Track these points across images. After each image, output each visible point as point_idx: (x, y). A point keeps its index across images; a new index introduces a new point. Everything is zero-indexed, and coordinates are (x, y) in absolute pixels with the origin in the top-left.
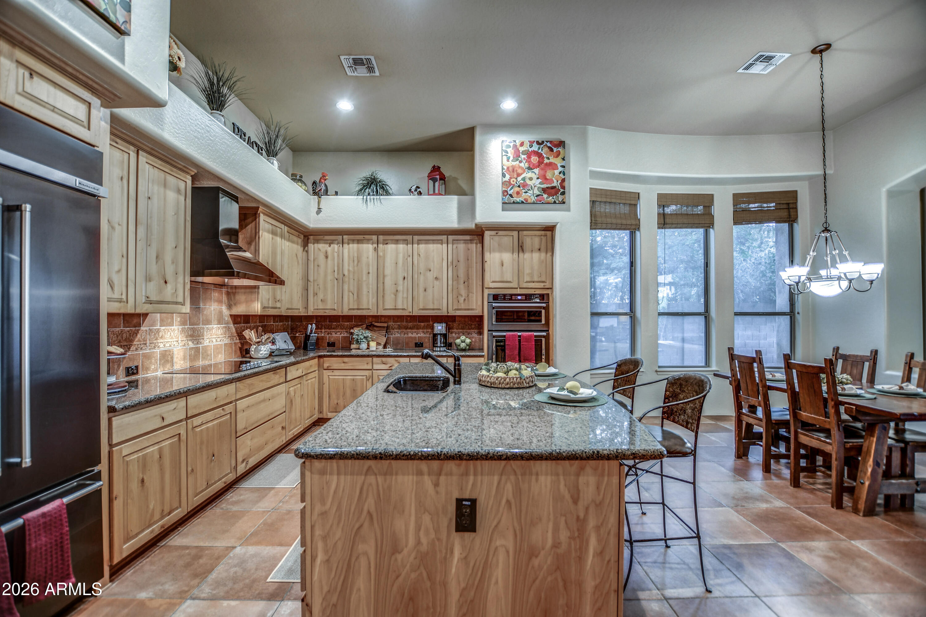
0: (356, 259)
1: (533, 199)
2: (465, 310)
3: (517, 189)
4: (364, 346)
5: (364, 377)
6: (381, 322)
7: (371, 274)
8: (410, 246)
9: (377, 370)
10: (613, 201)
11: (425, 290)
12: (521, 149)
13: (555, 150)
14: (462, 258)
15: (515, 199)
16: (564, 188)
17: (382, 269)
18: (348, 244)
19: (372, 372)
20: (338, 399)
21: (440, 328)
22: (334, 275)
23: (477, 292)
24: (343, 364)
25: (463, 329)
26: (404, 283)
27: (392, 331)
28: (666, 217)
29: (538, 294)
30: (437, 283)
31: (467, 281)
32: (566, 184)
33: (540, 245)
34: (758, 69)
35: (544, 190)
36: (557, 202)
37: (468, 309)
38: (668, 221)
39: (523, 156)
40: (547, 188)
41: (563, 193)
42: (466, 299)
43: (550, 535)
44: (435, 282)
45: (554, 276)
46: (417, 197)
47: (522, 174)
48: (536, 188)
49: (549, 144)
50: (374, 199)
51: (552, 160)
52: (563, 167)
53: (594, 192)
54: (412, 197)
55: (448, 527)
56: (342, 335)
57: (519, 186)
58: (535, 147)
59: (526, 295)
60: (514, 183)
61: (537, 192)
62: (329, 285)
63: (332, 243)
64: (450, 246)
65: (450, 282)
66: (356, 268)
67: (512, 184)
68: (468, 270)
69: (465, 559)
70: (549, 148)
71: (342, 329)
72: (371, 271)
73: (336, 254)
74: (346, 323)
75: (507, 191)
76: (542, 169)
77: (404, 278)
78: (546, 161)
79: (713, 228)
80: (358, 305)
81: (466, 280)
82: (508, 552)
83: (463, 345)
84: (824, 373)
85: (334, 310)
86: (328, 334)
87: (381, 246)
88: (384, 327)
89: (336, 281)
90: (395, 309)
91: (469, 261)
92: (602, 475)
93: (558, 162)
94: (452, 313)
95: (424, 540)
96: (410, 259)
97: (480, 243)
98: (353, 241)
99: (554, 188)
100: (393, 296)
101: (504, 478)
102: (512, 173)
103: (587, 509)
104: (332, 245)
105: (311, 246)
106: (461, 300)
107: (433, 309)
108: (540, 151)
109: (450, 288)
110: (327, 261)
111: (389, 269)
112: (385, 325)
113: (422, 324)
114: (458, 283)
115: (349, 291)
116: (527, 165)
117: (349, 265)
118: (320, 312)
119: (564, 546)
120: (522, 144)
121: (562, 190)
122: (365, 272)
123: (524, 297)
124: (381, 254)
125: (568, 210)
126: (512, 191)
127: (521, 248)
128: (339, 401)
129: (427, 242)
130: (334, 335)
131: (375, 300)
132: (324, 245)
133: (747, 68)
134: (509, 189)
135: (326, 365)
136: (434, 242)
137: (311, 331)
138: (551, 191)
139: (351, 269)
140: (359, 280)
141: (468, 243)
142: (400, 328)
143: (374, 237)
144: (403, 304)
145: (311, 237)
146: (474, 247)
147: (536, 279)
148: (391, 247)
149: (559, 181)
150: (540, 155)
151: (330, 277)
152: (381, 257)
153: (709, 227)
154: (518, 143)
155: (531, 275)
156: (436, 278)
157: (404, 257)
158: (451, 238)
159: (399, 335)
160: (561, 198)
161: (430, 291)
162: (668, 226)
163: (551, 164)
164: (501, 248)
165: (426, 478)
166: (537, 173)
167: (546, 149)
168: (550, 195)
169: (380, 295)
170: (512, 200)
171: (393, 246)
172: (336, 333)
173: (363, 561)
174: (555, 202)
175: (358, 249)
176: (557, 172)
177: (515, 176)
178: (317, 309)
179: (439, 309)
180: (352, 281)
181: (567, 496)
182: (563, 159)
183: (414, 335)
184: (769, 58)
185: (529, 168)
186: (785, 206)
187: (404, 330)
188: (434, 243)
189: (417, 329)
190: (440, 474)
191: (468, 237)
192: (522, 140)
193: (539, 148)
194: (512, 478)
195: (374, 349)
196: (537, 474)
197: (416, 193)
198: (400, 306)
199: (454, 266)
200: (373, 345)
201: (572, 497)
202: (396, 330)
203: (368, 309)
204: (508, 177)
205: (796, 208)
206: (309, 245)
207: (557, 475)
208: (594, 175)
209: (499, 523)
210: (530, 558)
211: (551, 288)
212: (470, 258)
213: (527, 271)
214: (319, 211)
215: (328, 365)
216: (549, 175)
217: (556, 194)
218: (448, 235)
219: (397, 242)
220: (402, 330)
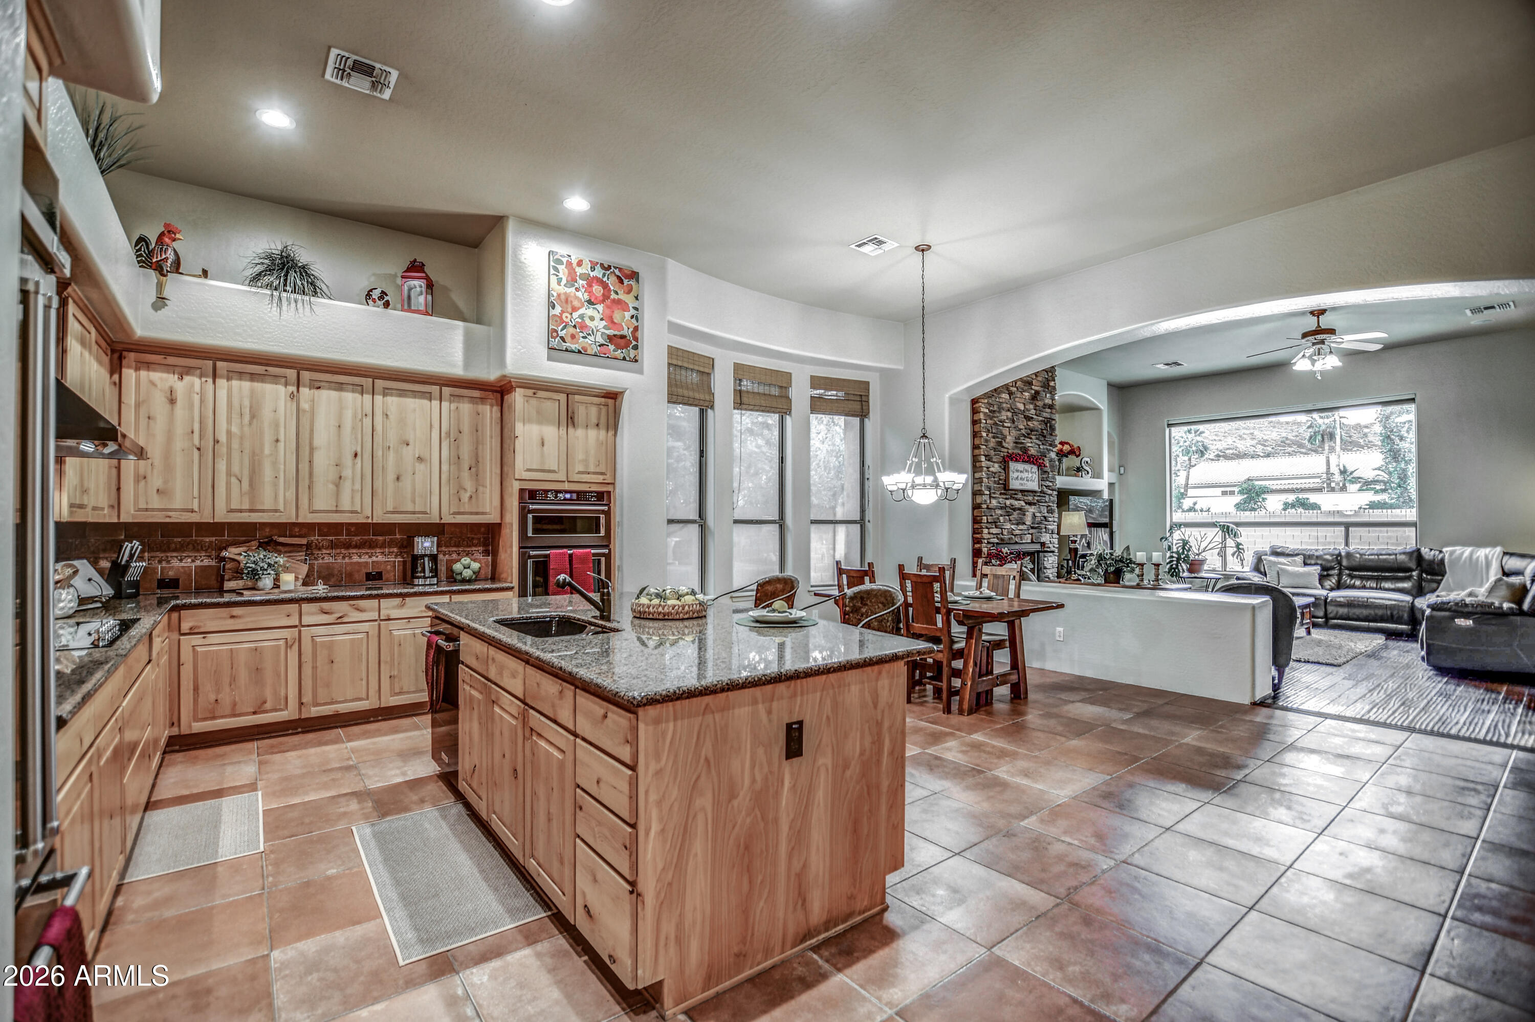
0: (247, 411)
1: (595, 349)
2: (471, 513)
3: (572, 330)
4: (267, 582)
5: (282, 642)
6: (291, 536)
7: (281, 445)
8: (367, 398)
9: (308, 626)
10: (686, 365)
11: (398, 479)
12: (579, 271)
13: (626, 282)
14: (466, 428)
15: (568, 344)
16: (636, 339)
17: (307, 436)
18: (229, 379)
19: (300, 632)
20: (218, 691)
21: (427, 544)
22: (192, 439)
23: (491, 484)
24: (232, 621)
25: (458, 546)
26: (354, 464)
27: (316, 552)
28: (743, 395)
29: (596, 492)
30: (420, 467)
31: (475, 466)
32: (639, 334)
33: (599, 419)
34: (868, 249)
35: (611, 338)
36: (628, 359)
37: (477, 513)
38: (745, 400)
39: (581, 282)
40: (615, 336)
41: (636, 347)
42: (474, 497)
43: (858, 743)
44: (417, 464)
45: (618, 466)
46: (381, 310)
47: (579, 308)
48: (599, 334)
49: (617, 272)
50: (296, 301)
51: (622, 296)
52: (636, 309)
53: (673, 352)
54: (371, 308)
55: (780, 756)
56: (198, 563)
57: (575, 327)
58: (598, 273)
59: (578, 493)
60: (568, 320)
61: (600, 340)
62: (179, 460)
63: (187, 374)
64: (445, 404)
65: (445, 467)
66: (246, 429)
67: (564, 322)
68: (476, 449)
69: (793, 787)
70: (618, 277)
71: (198, 551)
72: (282, 438)
73: (196, 398)
74: (207, 540)
75: (557, 332)
76: (608, 307)
77: (356, 455)
78: (613, 296)
79: (790, 414)
80: (252, 502)
81: (473, 465)
82: (827, 770)
83: (467, 573)
84: (937, 582)
85: (192, 511)
86: (160, 562)
87: (304, 391)
88: (301, 545)
89: (196, 452)
90: (337, 512)
91: (480, 433)
92: (893, 677)
93: (629, 299)
94: (448, 519)
95: (758, 777)
96: (368, 421)
97: (497, 405)
98: (241, 375)
99: (623, 337)
100: (331, 487)
101: (825, 693)
102: (564, 305)
103: (883, 712)
104: (187, 379)
105: (129, 374)
106: (465, 497)
107: (414, 513)
108: (605, 279)
109: (444, 477)
110: (172, 410)
111: (323, 436)
112: (304, 541)
113: (380, 538)
114: (459, 469)
115: (229, 474)
116: (586, 296)
117: (229, 421)
118: (152, 517)
119: (868, 753)
120: (580, 263)
121: (634, 343)
122: (268, 439)
123: (575, 496)
124: (305, 406)
125: (641, 372)
126: (564, 331)
127: (571, 420)
128: (220, 696)
129: (402, 393)
130: (175, 563)
131: (291, 494)
132: (165, 375)
133: (859, 246)
134: (560, 328)
135: (185, 627)
136: (415, 394)
137: (131, 556)
138: (619, 341)
139: (235, 429)
140: (253, 454)
141: (477, 403)
142: (332, 546)
143: (291, 373)
144: (353, 502)
145: (132, 355)
146: (489, 412)
147: (592, 469)
148: (327, 396)
149: (631, 330)
150: (605, 286)
151: (179, 444)
152: (304, 411)
153: (786, 413)
154: (574, 262)
155: (585, 461)
156: (420, 459)
157: (355, 416)
158: (446, 390)
159: (332, 560)
160: (632, 353)
161: (407, 482)
162: (744, 406)
163: (619, 302)
164: (541, 419)
165: (760, 706)
166: (601, 311)
167: (613, 279)
168: (618, 347)
169: (304, 483)
170: (565, 346)
171: (334, 394)
172: (181, 560)
173: (700, 817)
174: (624, 359)
175: (252, 392)
176: (627, 315)
177: (570, 310)
178: (147, 510)
179: (425, 513)
180: (236, 455)
181: (871, 704)
182: (637, 298)
183: (365, 558)
184: (881, 243)
185: (590, 302)
186: (858, 398)
187: (343, 551)
188: (415, 397)
189: (371, 547)
190: (772, 700)
191: (476, 394)
192: (581, 257)
193: (604, 275)
194: (831, 692)
195: (292, 587)
196: (849, 685)
197: (381, 303)
198: (346, 505)
199: (452, 440)
200: (288, 580)
201: (873, 703)
202: (324, 551)
203: (276, 511)
204: (558, 310)
205: (868, 402)
206: (124, 370)
207: (863, 682)
208: (674, 328)
209: (821, 741)
210: (844, 771)
211: (613, 484)
212: (480, 428)
213: (580, 456)
214: (161, 301)
215: (191, 624)
216: (617, 317)
217: (626, 346)
218: (442, 385)
219: (340, 387)
220: (338, 551)
